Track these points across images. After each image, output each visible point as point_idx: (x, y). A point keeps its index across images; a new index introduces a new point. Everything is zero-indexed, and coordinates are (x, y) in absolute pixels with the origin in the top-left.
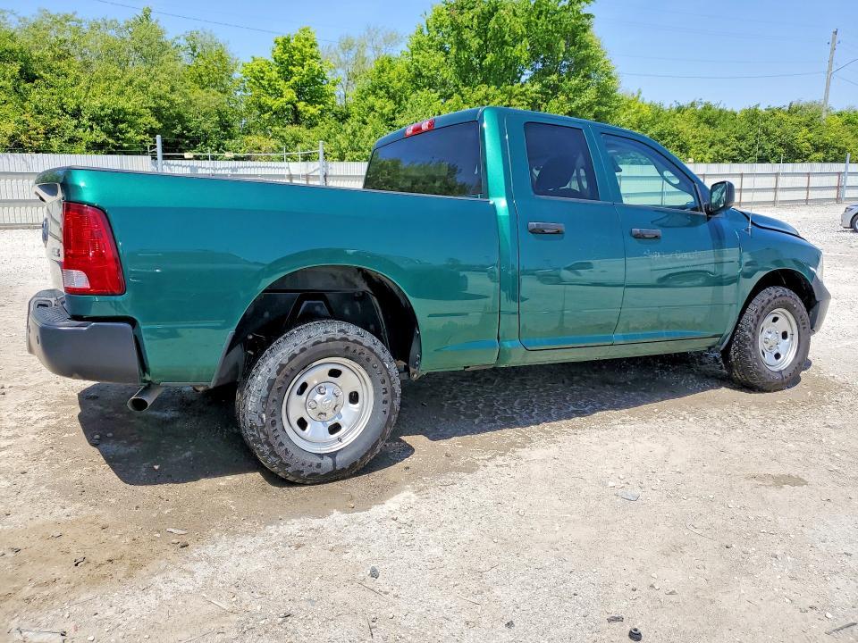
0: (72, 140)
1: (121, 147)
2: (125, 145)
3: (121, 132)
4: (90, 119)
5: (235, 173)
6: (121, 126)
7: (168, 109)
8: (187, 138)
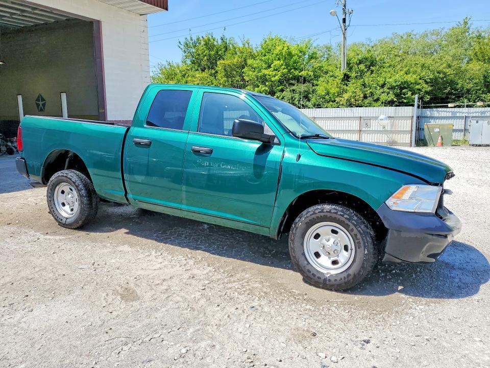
0: (377, 100)
1: (402, 102)
2: (405, 101)
3: (404, 94)
4: (388, 89)
5: (483, 115)
6: (404, 91)
7: (442, 79)
8: (454, 94)
